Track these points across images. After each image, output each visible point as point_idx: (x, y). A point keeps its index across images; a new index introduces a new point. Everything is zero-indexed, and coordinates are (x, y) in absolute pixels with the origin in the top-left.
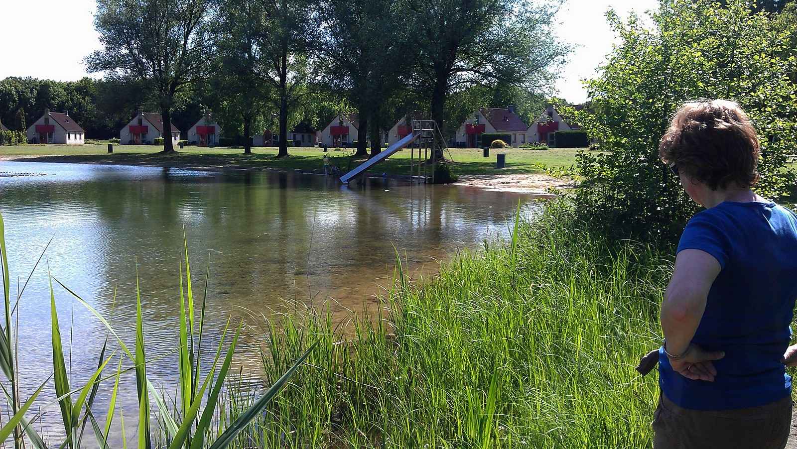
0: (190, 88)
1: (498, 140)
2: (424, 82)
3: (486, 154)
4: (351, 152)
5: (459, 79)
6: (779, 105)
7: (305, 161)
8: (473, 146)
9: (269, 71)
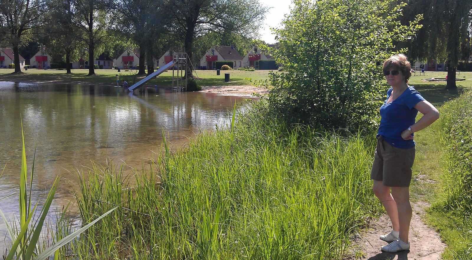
0: (31, 32)
1: (225, 65)
2: (180, 29)
3: (218, 74)
4: (135, 72)
5: (201, 28)
6: (382, 44)
7: (106, 78)
8: (210, 69)
9: (82, 21)
